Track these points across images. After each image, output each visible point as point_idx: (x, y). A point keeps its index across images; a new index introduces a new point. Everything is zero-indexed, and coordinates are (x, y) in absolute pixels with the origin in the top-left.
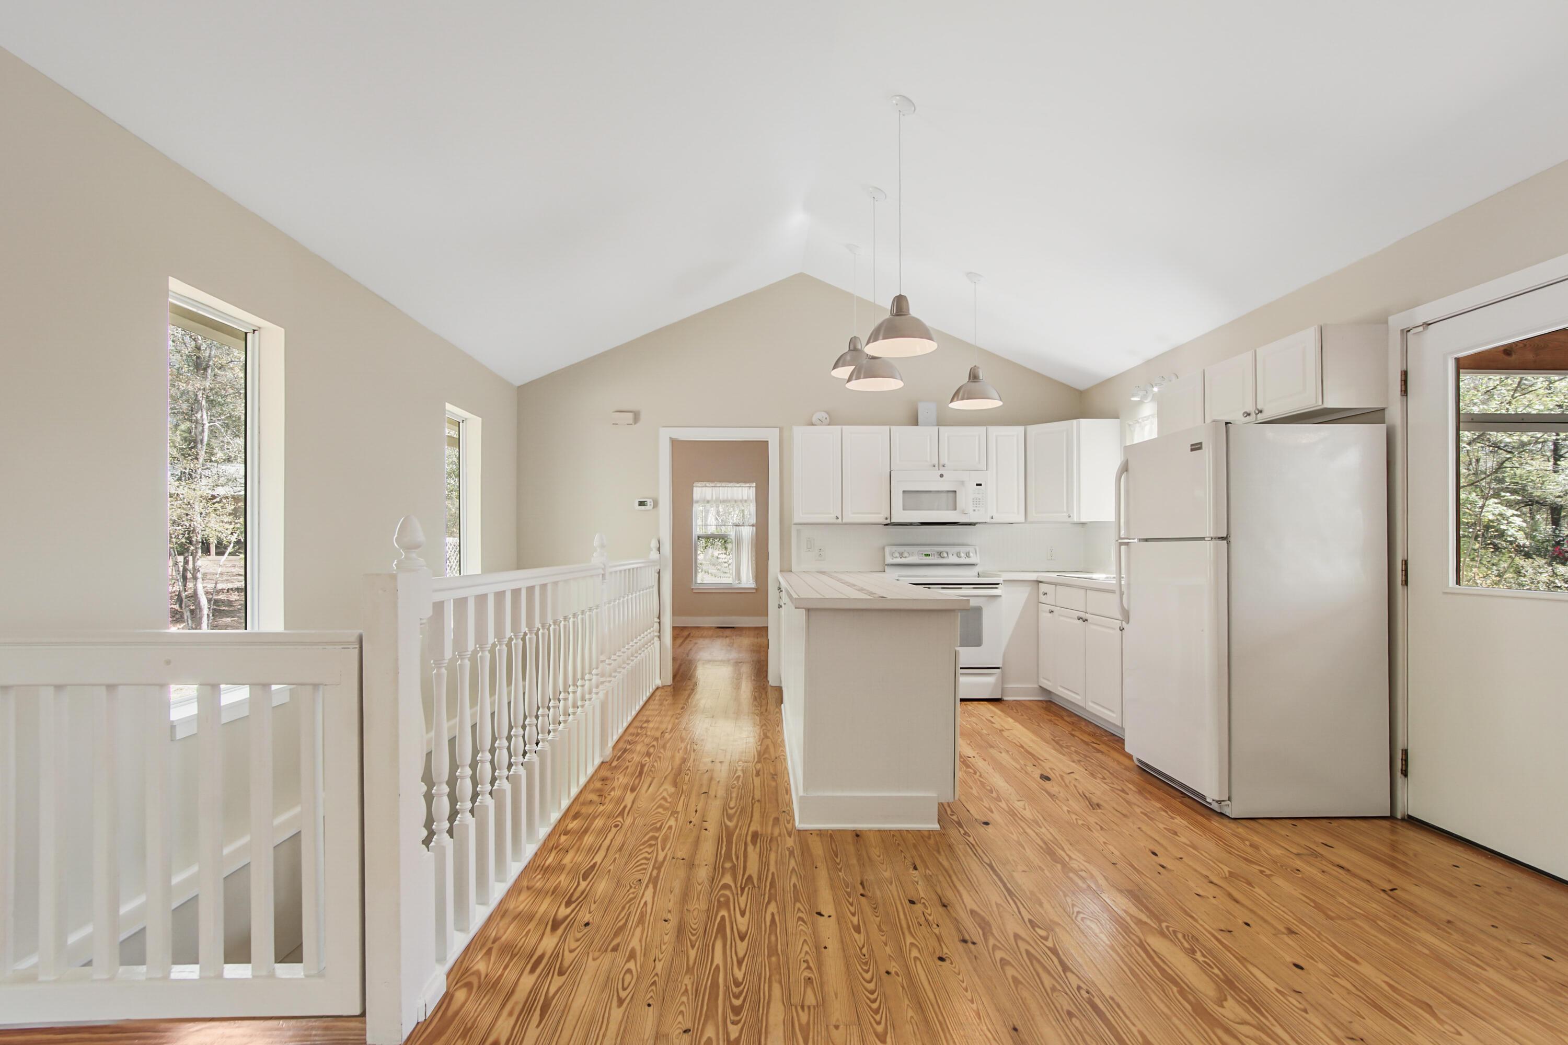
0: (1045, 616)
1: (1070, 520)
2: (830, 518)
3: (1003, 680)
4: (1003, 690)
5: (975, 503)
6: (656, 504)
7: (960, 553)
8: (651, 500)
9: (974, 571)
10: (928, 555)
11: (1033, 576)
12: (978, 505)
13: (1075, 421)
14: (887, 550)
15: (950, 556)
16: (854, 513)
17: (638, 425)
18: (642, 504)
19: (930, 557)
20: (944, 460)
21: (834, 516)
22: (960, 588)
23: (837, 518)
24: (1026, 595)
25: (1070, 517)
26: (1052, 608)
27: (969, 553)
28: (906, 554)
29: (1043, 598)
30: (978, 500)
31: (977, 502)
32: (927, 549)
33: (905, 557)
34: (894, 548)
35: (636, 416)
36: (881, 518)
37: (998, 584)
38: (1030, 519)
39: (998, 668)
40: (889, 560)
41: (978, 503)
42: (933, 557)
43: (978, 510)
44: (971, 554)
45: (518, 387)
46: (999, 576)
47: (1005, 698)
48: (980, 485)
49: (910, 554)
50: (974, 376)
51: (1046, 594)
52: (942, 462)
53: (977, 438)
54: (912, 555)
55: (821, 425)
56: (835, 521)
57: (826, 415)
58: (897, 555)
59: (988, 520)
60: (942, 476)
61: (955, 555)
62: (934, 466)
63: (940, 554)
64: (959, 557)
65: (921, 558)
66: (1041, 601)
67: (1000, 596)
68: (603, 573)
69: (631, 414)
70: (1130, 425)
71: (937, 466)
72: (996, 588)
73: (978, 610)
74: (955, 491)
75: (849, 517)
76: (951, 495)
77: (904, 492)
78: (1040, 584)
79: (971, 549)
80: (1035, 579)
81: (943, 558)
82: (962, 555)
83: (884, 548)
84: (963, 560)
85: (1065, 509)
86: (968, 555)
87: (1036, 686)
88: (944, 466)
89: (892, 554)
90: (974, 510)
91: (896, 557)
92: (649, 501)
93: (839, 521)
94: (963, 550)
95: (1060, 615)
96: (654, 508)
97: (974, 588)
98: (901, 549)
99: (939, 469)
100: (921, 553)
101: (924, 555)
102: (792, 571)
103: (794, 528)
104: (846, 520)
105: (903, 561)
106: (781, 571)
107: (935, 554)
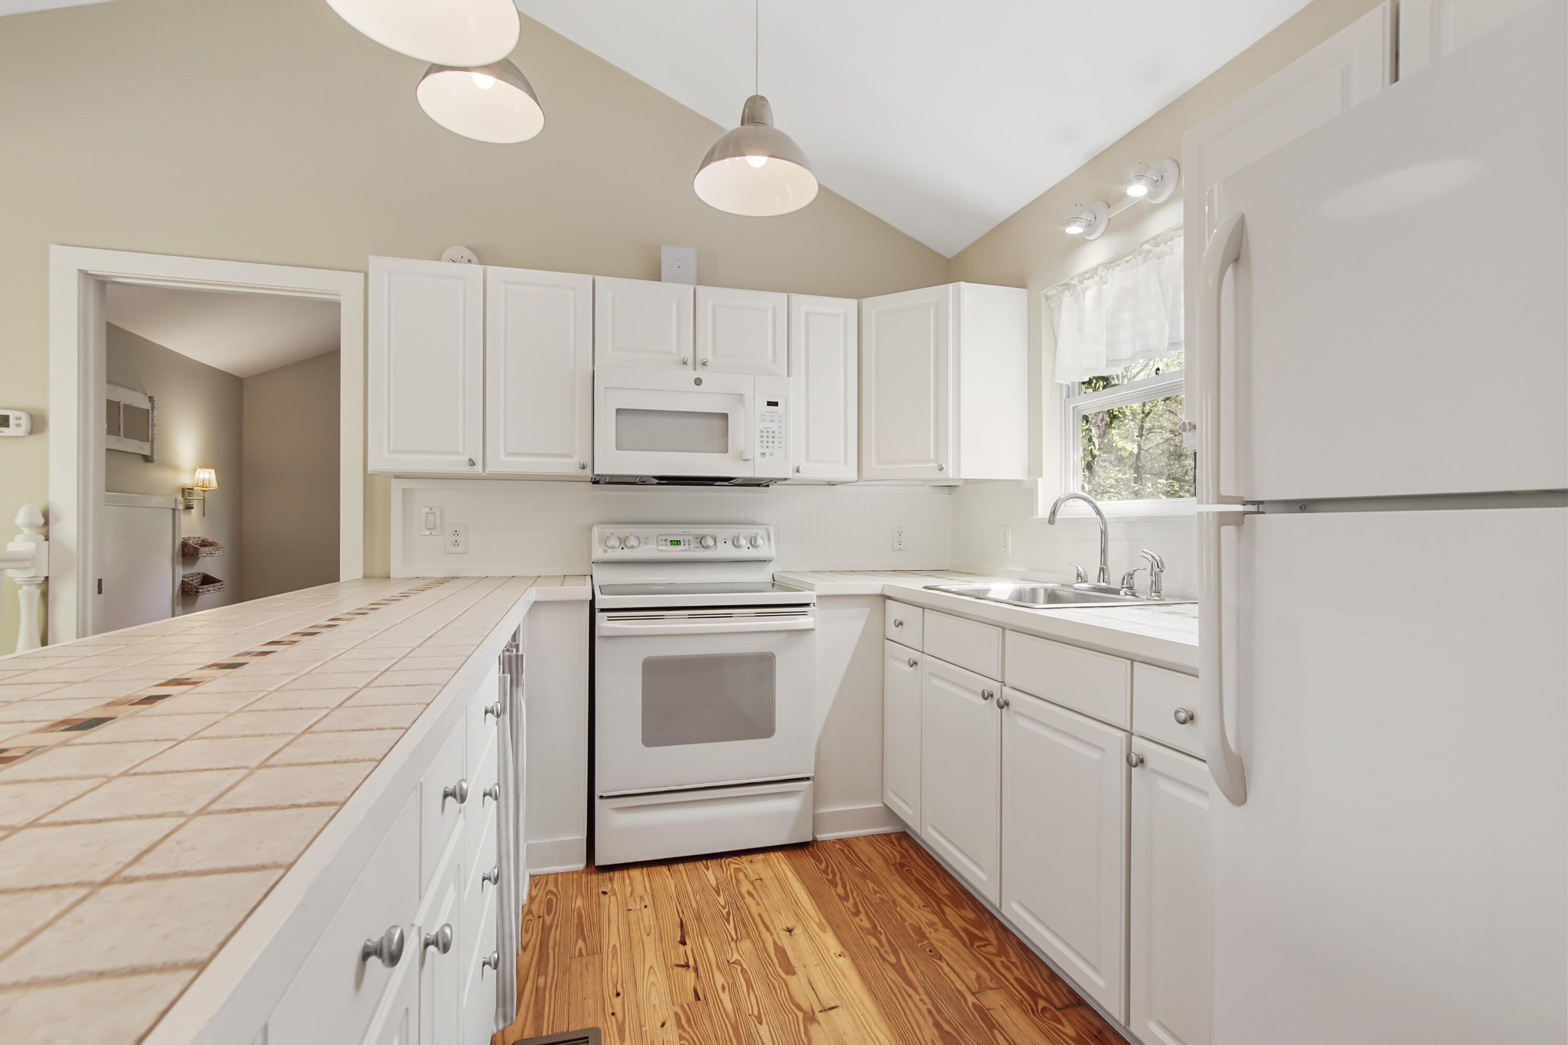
0: (897, 668)
1: (941, 475)
2: (455, 464)
3: (816, 799)
4: (816, 820)
5: (765, 439)
6: (36, 425)
7: (738, 538)
8: (21, 415)
9: (762, 575)
10: (678, 543)
11: (874, 585)
12: (770, 444)
13: (951, 287)
14: (596, 532)
15: (720, 544)
16: (511, 454)
19: (681, 547)
20: (705, 353)
21: (465, 458)
22: (730, 616)
23: (472, 463)
24: (861, 624)
25: (941, 469)
26: (916, 655)
27: (755, 538)
28: (632, 542)
29: (893, 631)
30: (770, 435)
31: (768, 438)
32: (676, 532)
33: (632, 547)
34: (610, 529)
36: (569, 466)
37: (807, 605)
38: (866, 475)
39: (808, 779)
40: (598, 553)
41: (770, 440)
42: (687, 547)
43: (771, 454)
44: (760, 542)
46: (810, 588)
47: (821, 837)
48: (776, 404)
49: (646, 540)
51: (901, 624)
52: (701, 357)
53: (770, 313)
54: (646, 543)
55: (465, 264)
56: (467, 470)
57: (469, 255)
58: (614, 542)
59: (790, 475)
60: (698, 382)
61: (729, 543)
62: (685, 363)
63: (701, 540)
64: (737, 546)
65: (663, 548)
66: (888, 636)
67: (812, 630)
70: (1047, 298)
71: (690, 362)
72: (804, 614)
73: (765, 662)
74: (725, 416)
75: (501, 462)
76: (717, 423)
77: (618, 410)
78: (888, 602)
79: (759, 531)
80: (879, 592)
81: (707, 547)
82: (743, 542)
83: (591, 528)
84: (745, 553)
85: (932, 457)
86: (753, 543)
87: (878, 805)
88: (704, 364)
89: (604, 541)
90: (763, 454)
91: (613, 547)
92: (13, 415)
93: (478, 469)
94: (744, 533)
95: (931, 674)
96: (32, 432)
97: (757, 615)
98: (624, 531)
99: (695, 369)
100: (664, 538)
101: (669, 543)
102: (389, 577)
103: (397, 486)
104: (491, 469)
105: (627, 554)
106: (365, 577)
107: (691, 538)
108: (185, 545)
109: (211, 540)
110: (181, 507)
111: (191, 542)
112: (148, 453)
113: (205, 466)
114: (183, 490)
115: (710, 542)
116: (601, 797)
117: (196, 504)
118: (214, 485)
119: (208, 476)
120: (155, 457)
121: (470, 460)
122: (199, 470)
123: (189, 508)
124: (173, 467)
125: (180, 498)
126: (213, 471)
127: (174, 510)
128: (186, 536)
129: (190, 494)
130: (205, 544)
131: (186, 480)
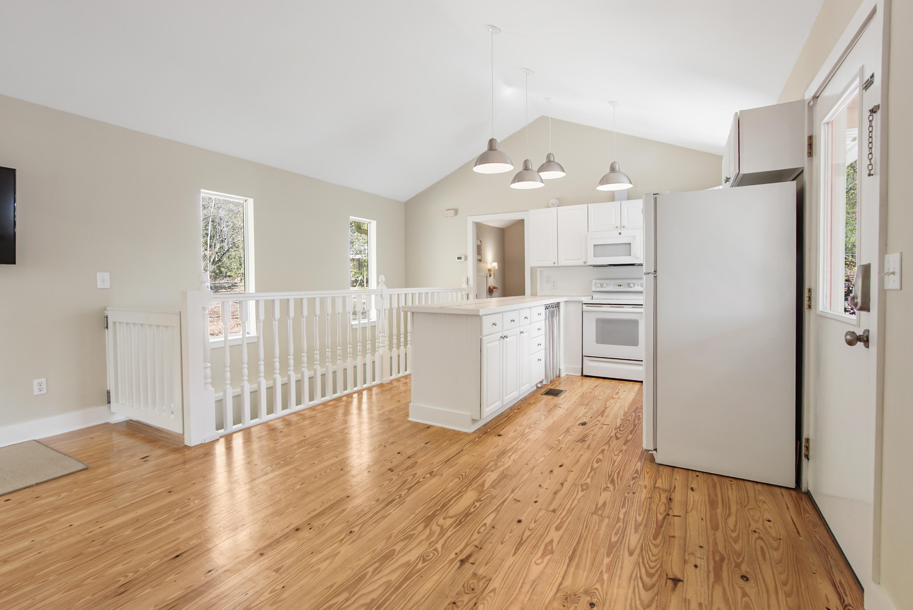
2: (551, 264)
6: (466, 258)
8: (464, 256)
10: (621, 285)
14: (594, 282)
15: (635, 286)
16: (565, 260)
17: (457, 216)
18: (459, 258)
20: (625, 223)
21: (553, 262)
23: (554, 263)
28: (605, 285)
32: (620, 282)
33: (604, 287)
34: (598, 281)
35: (456, 212)
36: (582, 263)
40: (594, 289)
42: (623, 287)
45: (405, 203)
48: (636, 238)
50: (613, 169)
52: (623, 225)
54: (609, 286)
55: (553, 207)
56: (553, 265)
57: (556, 201)
58: (598, 285)
60: (620, 234)
62: (617, 228)
63: (629, 285)
65: (615, 287)
68: (381, 294)
69: (453, 211)
71: (619, 227)
73: (637, 322)
74: (630, 244)
75: (562, 263)
76: (628, 246)
77: (594, 245)
81: (631, 287)
83: (591, 281)
88: (623, 227)
89: (596, 285)
91: (598, 287)
92: (462, 256)
93: (556, 265)
96: (465, 260)
97: (633, 307)
98: (602, 282)
99: (620, 230)
100: (615, 284)
101: (617, 286)
102: (537, 295)
103: (538, 270)
104: (560, 264)
105: (603, 289)
106: (531, 295)
107: (625, 284)
108: (489, 288)
109: (496, 286)
110: (488, 275)
111: (491, 287)
112: (480, 259)
113: (494, 262)
114: (489, 270)
115: (632, 285)
116: (585, 356)
117: (492, 274)
118: (497, 268)
119: (495, 265)
120: (482, 260)
121: (554, 262)
122: (493, 263)
123: (490, 276)
124: (486, 262)
125: (488, 273)
126: (496, 263)
127: (487, 277)
128: (490, 285)
129: (491, 271)
130: (495, 288)
131: (489, 266)
